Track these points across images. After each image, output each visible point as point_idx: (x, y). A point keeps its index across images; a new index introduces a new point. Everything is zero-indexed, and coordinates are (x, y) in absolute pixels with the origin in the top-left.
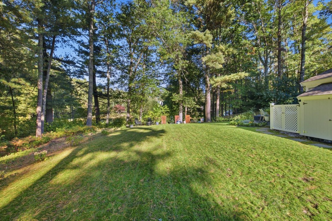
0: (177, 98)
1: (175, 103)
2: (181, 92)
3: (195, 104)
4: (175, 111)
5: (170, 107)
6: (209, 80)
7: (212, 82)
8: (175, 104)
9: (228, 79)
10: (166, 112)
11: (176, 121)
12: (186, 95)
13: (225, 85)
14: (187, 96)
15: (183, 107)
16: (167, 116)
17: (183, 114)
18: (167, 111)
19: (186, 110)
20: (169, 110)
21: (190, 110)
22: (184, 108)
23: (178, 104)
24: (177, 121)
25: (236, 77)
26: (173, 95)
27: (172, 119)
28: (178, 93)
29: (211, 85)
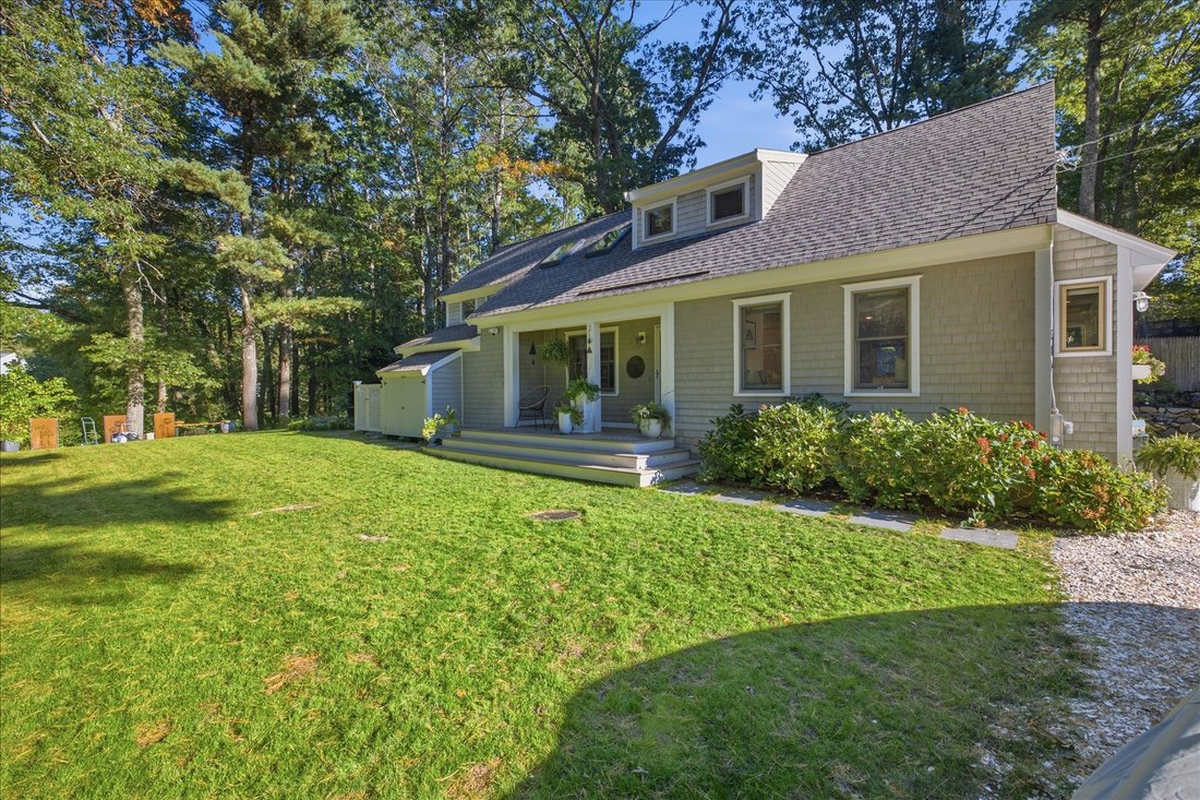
0: (117, 354)
1: (109, 371)
2: (138, 333)
3: (202, 376)
4: (107, 400)
5: (77, 383)
6: (251, 304)
7: (260, 312)
8: (108, 374)
9: (307, 309)
10: (60, 405)
11: (108, 435)
12: (160, 344)
13: (303, 324)
14: (164, 349)
15: (147, 384)
16: (63, 423)
17: (147, 411)
18: (63, 402)
19: (163, 395)
20: (74, 398)
21: (186, 398)
22: (152, 389)
23: (123, 375)
24: (115, 436)
25: (330, 307)
26: (99, 339)
27: (89, 428)
28: (122, 334)
29: (259, 321)
